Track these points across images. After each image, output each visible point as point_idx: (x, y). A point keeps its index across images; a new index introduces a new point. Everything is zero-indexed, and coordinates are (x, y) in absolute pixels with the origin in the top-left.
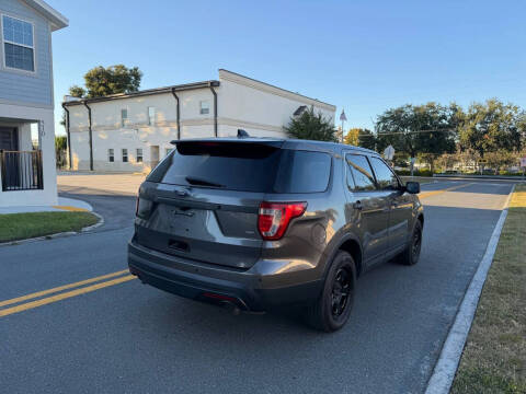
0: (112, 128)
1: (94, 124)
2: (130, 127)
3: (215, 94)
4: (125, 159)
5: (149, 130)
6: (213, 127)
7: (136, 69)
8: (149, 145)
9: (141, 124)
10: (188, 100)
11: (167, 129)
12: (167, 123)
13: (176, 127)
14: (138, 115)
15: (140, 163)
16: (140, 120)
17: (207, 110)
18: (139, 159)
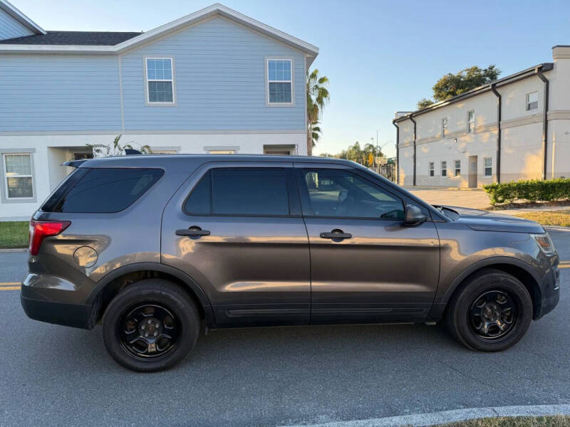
0: (434, 139)
1: (419, 137)
2: (450, 137)
3: (547, 82)
4: (444, 173)
5: (468, 138)
6: (541, 125)
7: (491, 68)
8: (468, 155)
9: (460, 133)
10: (511, 96)
11: (487, 135)
12: (487, 129)
13: (496, 132)
14: (458, 123)
15: (458, 176)
16: (461, 128)
17: (535, 104)
18: (458, 171)
